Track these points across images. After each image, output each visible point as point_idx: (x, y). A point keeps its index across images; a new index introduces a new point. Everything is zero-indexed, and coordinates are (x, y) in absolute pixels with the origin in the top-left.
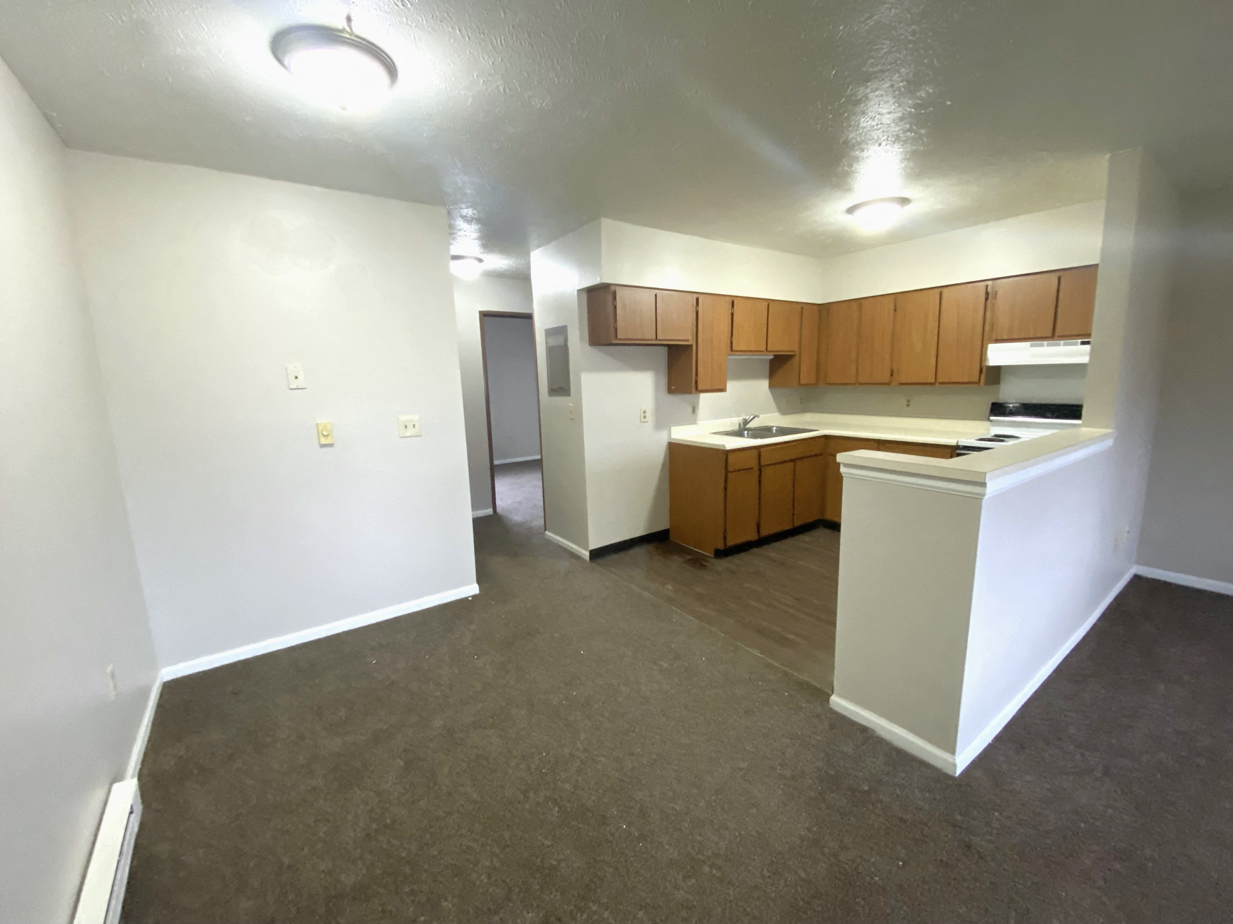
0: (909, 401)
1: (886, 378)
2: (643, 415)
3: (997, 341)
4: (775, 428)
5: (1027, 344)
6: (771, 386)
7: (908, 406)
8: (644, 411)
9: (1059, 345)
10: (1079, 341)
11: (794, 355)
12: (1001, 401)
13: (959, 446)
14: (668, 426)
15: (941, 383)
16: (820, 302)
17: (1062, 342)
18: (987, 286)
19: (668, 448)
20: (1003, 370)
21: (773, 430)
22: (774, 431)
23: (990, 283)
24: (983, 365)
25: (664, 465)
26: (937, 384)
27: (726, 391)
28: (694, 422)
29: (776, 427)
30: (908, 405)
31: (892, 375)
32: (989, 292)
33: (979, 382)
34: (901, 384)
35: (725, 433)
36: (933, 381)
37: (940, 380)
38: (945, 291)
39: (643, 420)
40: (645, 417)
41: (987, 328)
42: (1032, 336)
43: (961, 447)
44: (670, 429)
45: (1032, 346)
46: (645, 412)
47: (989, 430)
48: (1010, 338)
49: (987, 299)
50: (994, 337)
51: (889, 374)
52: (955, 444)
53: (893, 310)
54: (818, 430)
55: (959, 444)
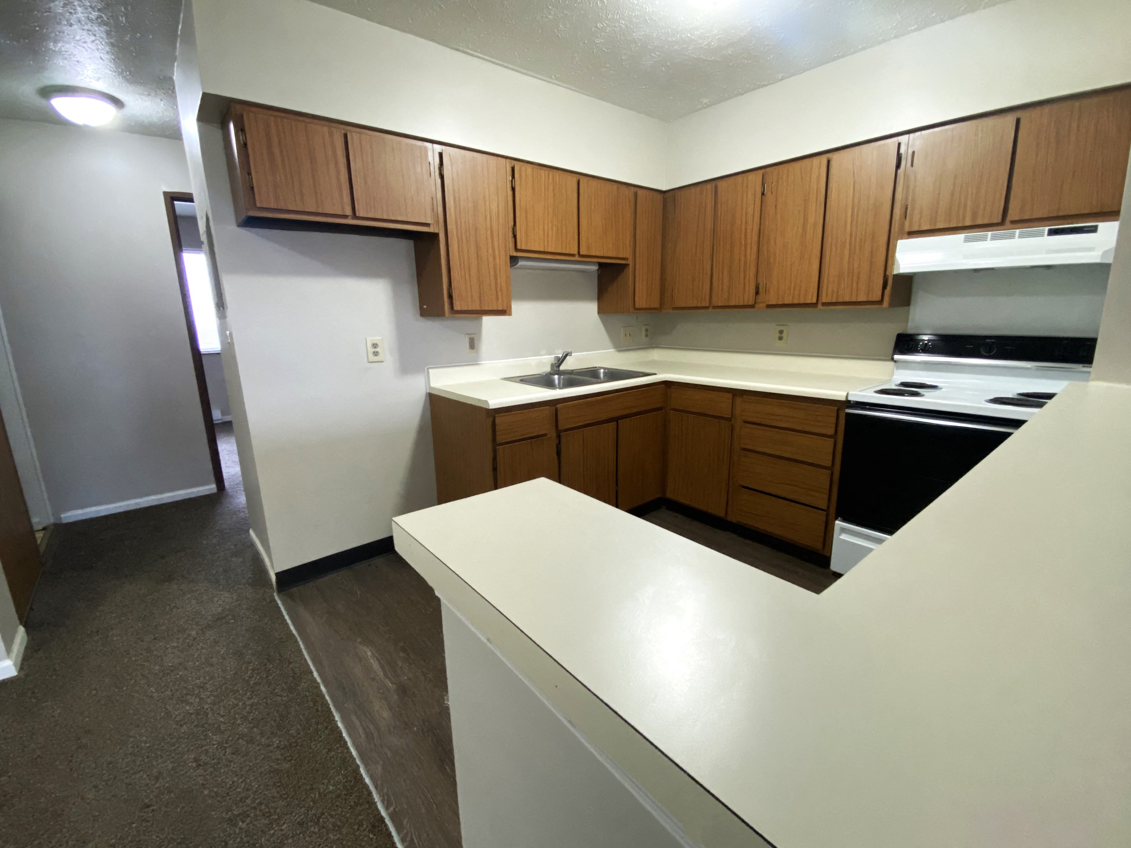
0: (781, 332)
1: (749, 297)
2: (371, 350)
3: (912, 234)
4: (602, 371)
5: (959, 237)
6: (601, 311)
7: (781, 340)
8: (373, 344)
9: (1012, 237)
10: (1046, 229)
11: (626, 265)
12: (910, 331)
13: (850, 401)
14: (426, 369)
15: (824, 304)
16: (664, 188)
17: (1018, 231)
18: (899, 144)
19: (428, 401)
20: (916, 281)
21: (600, 373)
22: (602, 375)
23: (903, 139)
24: (887, 273)
25: (421, 430)
26: (820, 306)
27: (510, 314)
28: (474, 362)
29: (604, 368)
30: (781, 338)
31: (757, 293)
32: (901, 154)
33: (881, 302)
34: (769, 306)
35: (521, 378)
36: (814, 301)
37: (824, 299)
38: (835, 157)
39: (372, 358)
40: (376, 354)
41: (897, 211)
42: (968, 223)
43: (852, 402)
44: (428, 372)
45: (967, 240)
46: (375, 346)
47: (893, 374)
48: (932, 228)
49: (898, 166)
50: (907, 229)
51: (753, 291)
52: (844, 399)
53: (761, 194)
54: (655, 374)
55: (850, 399)
